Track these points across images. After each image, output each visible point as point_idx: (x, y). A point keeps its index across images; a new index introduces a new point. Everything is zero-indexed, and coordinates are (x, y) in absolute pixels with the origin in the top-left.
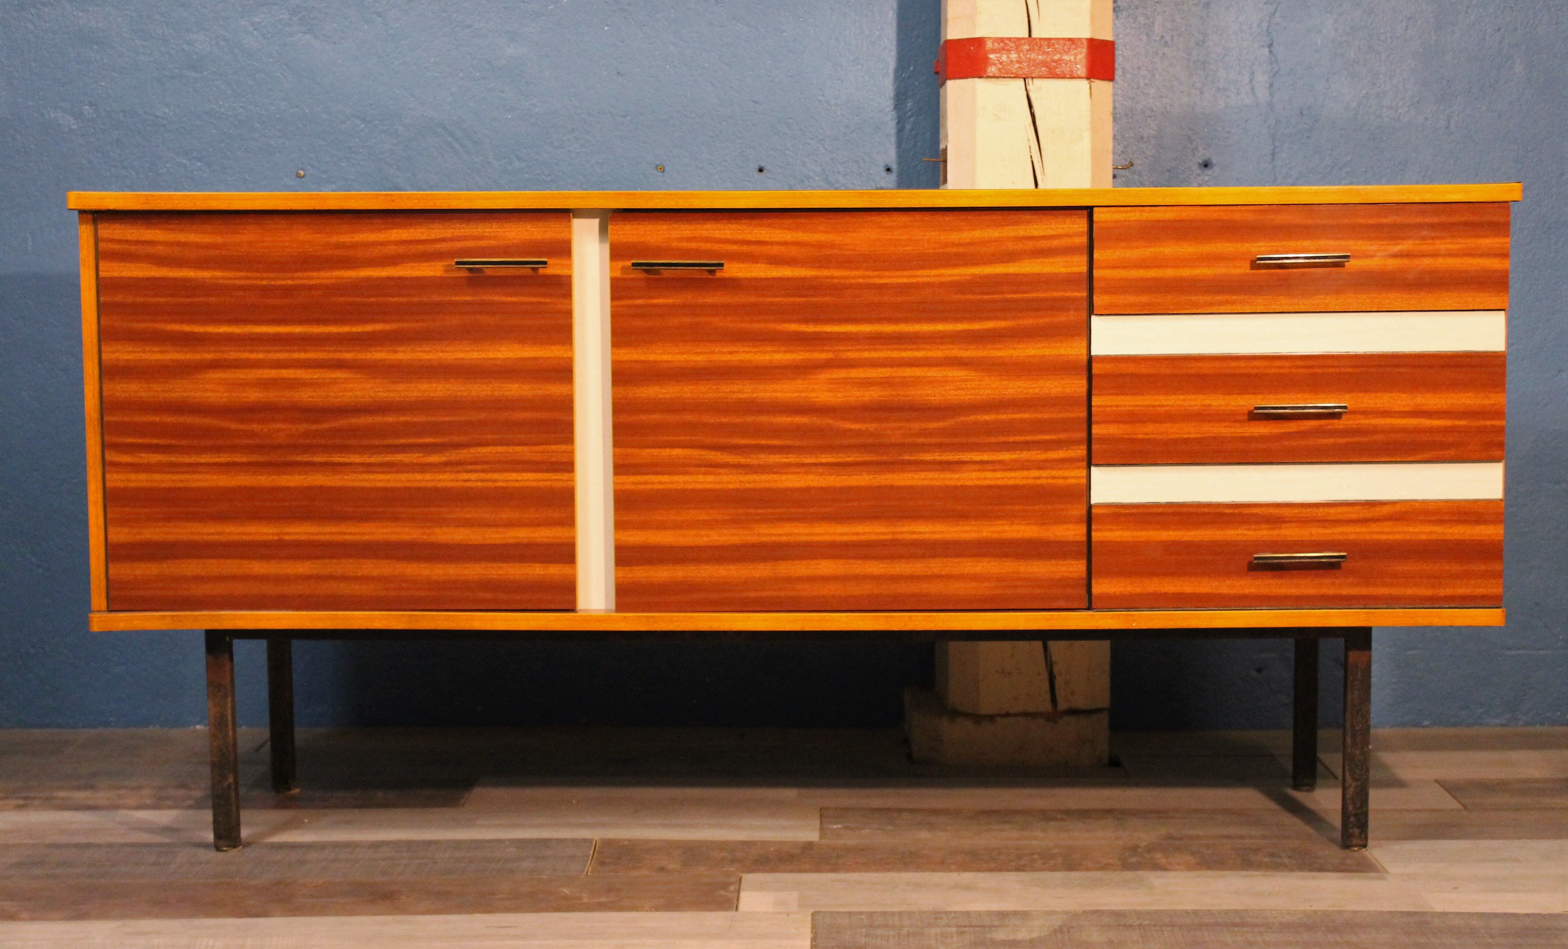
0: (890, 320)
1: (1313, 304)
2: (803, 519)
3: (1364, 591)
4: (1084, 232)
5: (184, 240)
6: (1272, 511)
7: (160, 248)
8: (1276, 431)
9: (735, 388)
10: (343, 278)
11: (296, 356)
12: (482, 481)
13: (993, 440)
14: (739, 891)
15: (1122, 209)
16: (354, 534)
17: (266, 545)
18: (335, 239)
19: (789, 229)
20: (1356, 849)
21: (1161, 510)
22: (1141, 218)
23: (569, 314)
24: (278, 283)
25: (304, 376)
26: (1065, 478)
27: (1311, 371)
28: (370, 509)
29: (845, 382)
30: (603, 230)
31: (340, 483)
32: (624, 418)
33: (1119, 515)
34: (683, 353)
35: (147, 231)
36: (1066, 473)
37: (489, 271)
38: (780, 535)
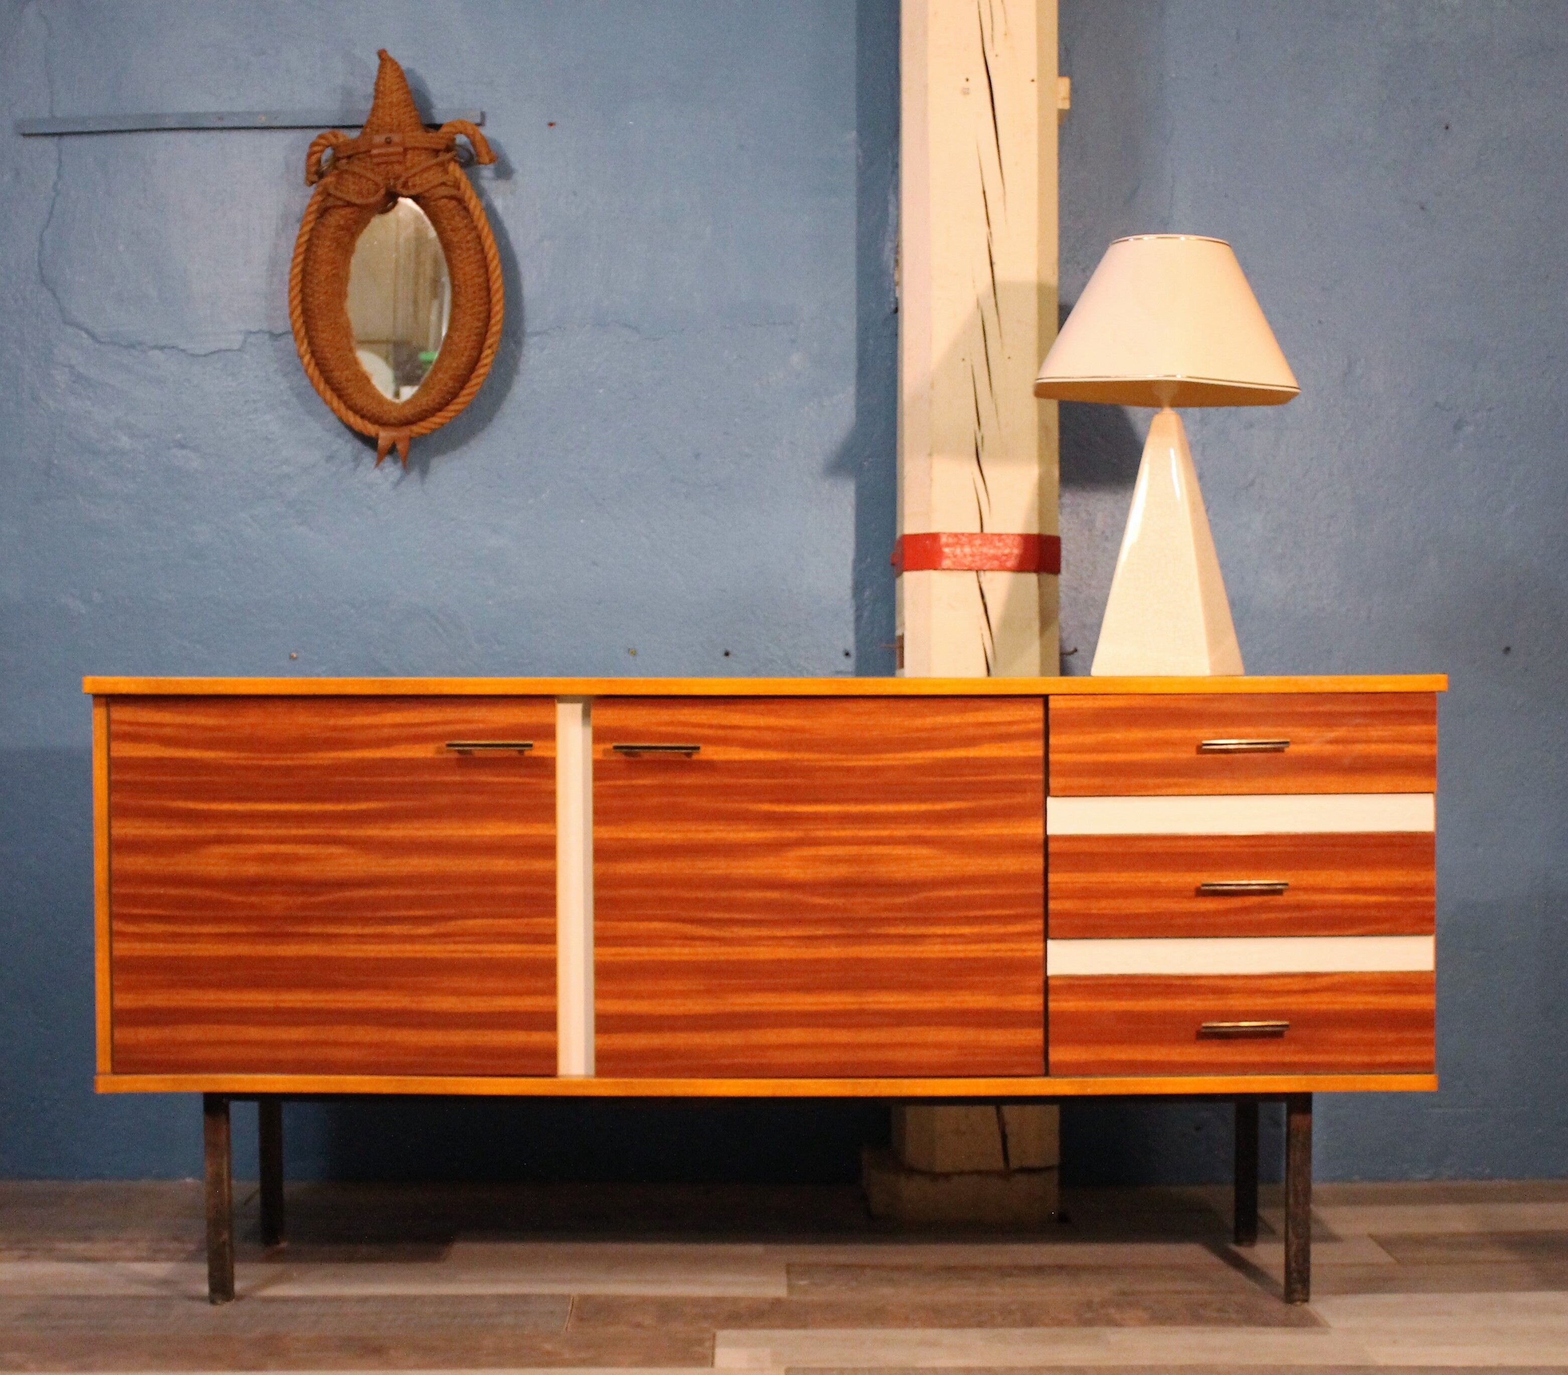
0: (857, 801)
1: (1255, 787)
2: (774, 989)
3: (1306, 1058)
4: (1040, 718)
5: (190, 722)
6: (1219, 982)
7: (168, 729)
8: (1221, 906)
9: (710, 864)
10: (339, 759)
11: (294, 832)
12: (469, 951)
13: (953, 914)
14: (713, 1347)
15: (1076, 696)
16: (347, 1002)
17: (264, 1011)
18: (332, 722)
19: (762, 715)
20: (1299, 1303)
21: (1113, 981)
22: (1094, 706)
23: (553, 794)
24: (278, 763)
25: (301, 851)
26: (1024, 951)
27: (1253, 850)
28: (362, 978)
29: (815, 859)
30: (586, 714)
31: (334, 953)
32: (606, 893)
33: (1074, 985)
34: (660, 831)
35: (156, 714)
36: (1024, 946)
37: (478, 753)
38: (752, 1005)
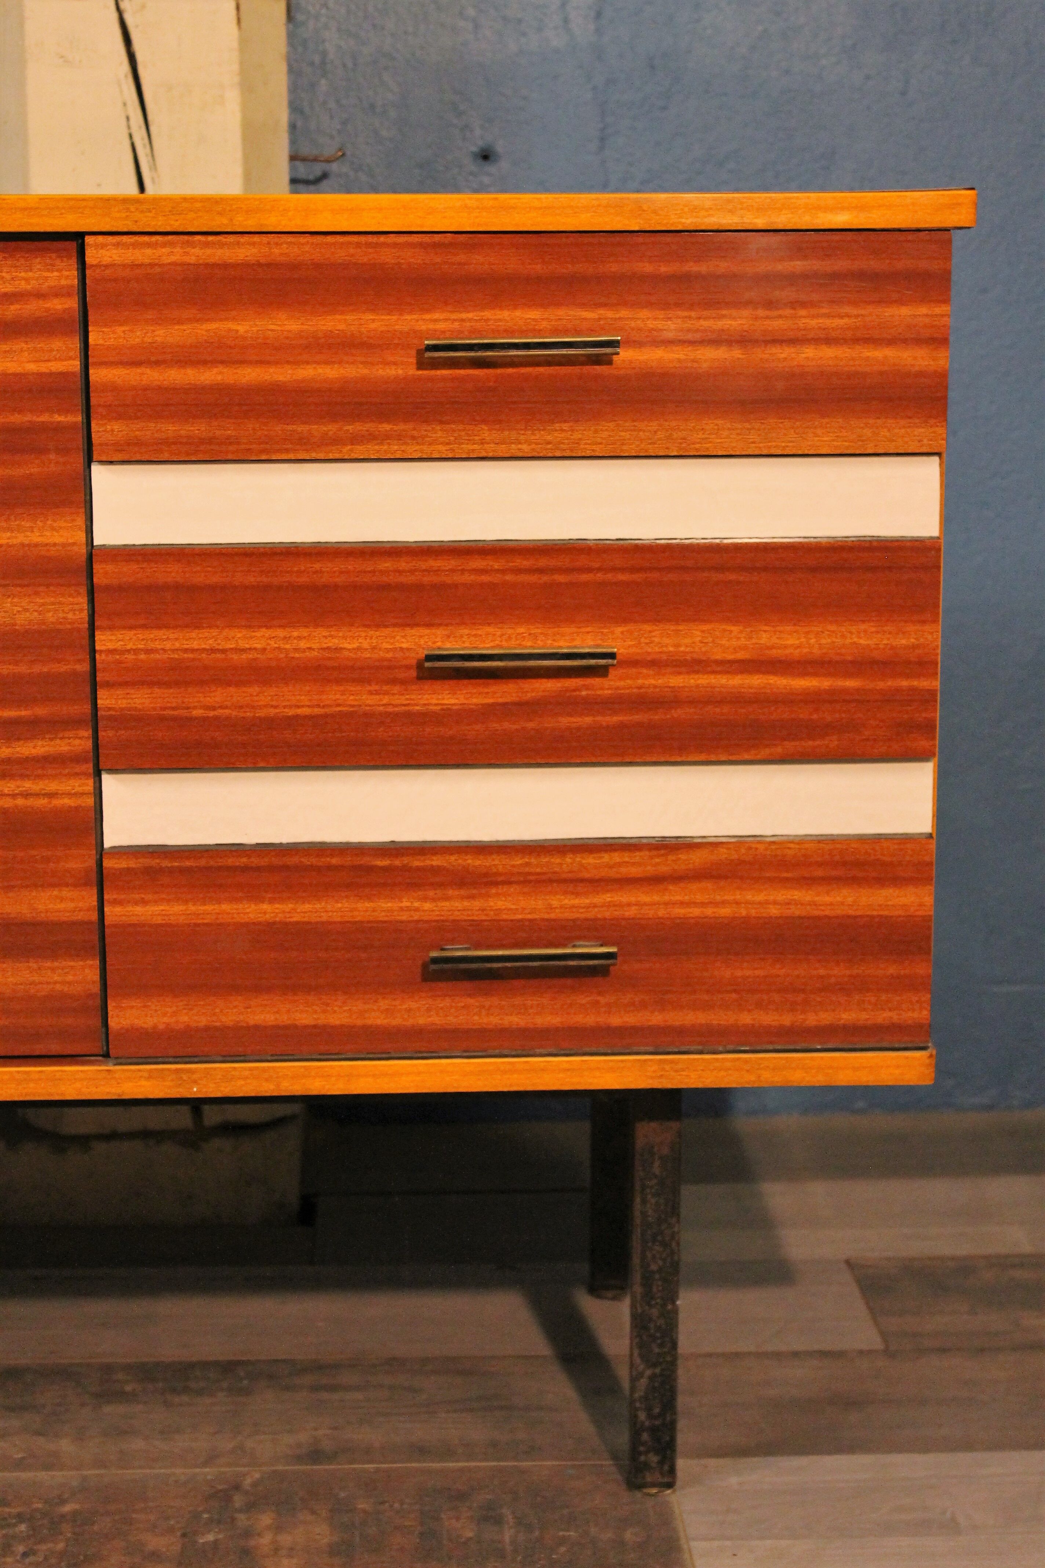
1: (549, 443)
3: (656, 1019)
4: (72, 286)
6: (471, 861)
8: (475, 701)
15: (146, 239)
20: (654, 1491)
22: (187, 259)
26: (52, 795)
27: (545, 578)
33: (161, 870)
36: (53, 786)
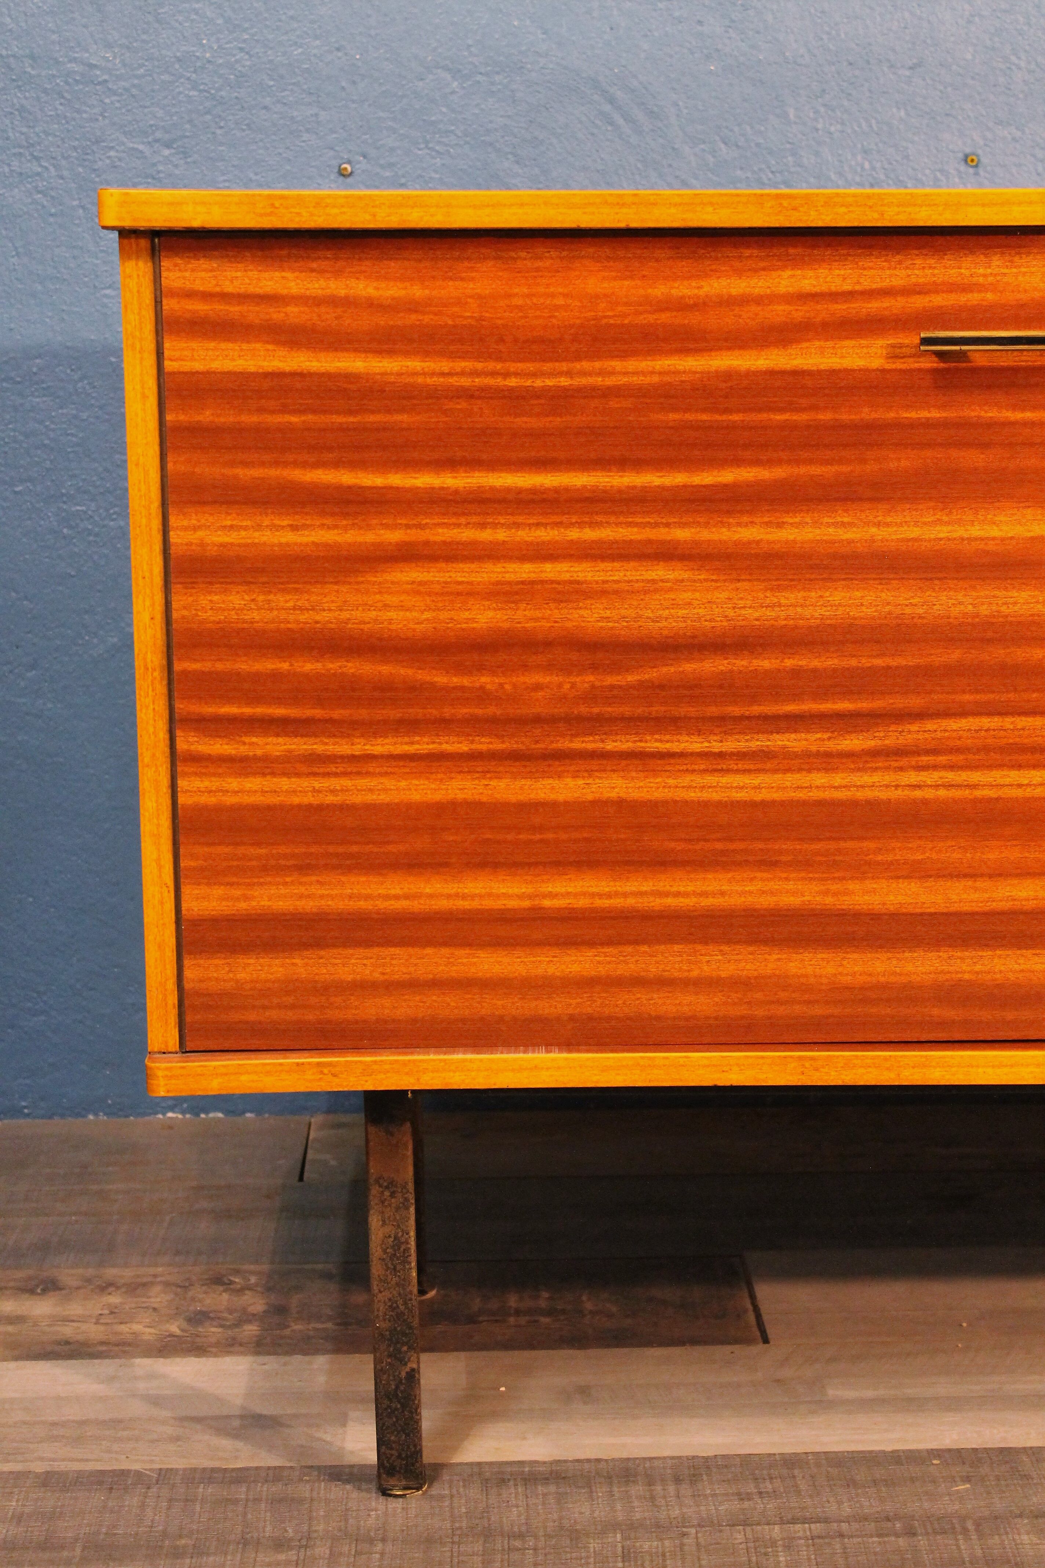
5: (343, 293)
7: (292, 309)
10: (677, 373)
11: (574, 534)
12: (949, 786)
16: (686, 895)
17: (504, 917)
18: (659, 290)
24: (539, 383)
25: (589, 576)
28: (719, 846)
31: (658, 795)
35: (266, 275)
37: (979, 356)
